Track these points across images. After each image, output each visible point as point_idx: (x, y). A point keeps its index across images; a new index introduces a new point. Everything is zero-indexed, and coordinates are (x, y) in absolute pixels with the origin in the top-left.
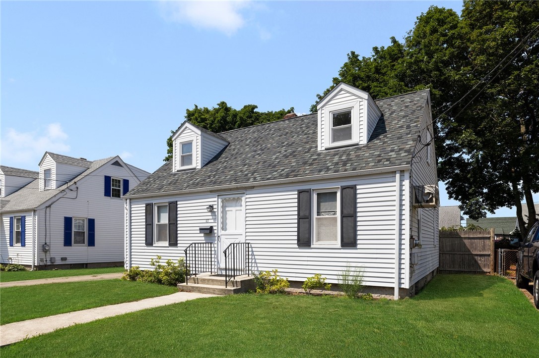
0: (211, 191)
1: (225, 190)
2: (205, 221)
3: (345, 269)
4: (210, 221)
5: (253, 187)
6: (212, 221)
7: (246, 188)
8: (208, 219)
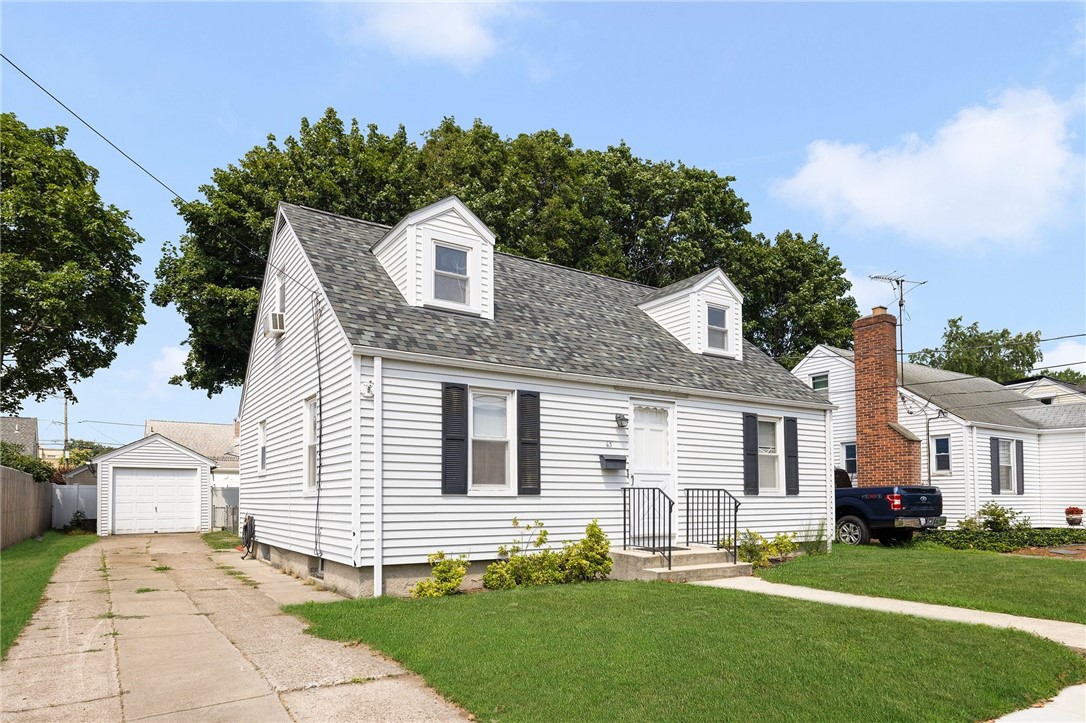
0: (616, 387)
1: (642, 390)
2: (604, 445)
3: (808, 522)
4: (614, 445)
5: (686, 396)
6: (619, 445)
7: (677, 395)
8: (611, 442)
